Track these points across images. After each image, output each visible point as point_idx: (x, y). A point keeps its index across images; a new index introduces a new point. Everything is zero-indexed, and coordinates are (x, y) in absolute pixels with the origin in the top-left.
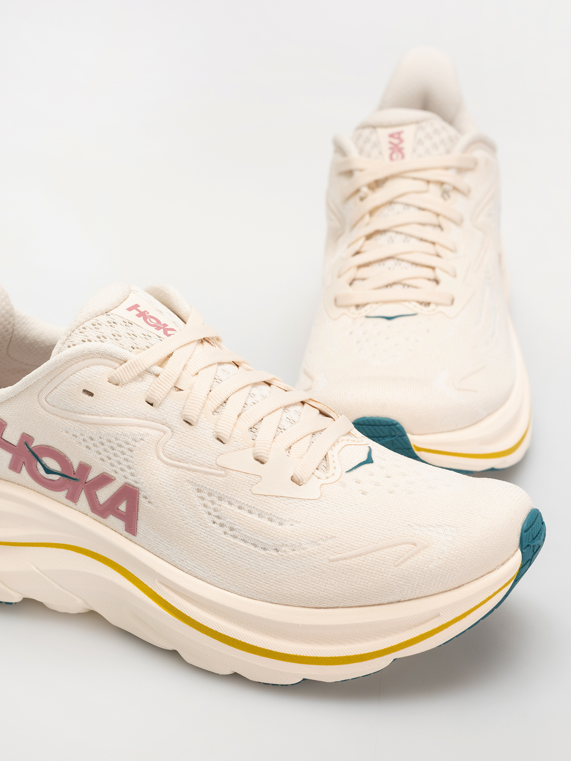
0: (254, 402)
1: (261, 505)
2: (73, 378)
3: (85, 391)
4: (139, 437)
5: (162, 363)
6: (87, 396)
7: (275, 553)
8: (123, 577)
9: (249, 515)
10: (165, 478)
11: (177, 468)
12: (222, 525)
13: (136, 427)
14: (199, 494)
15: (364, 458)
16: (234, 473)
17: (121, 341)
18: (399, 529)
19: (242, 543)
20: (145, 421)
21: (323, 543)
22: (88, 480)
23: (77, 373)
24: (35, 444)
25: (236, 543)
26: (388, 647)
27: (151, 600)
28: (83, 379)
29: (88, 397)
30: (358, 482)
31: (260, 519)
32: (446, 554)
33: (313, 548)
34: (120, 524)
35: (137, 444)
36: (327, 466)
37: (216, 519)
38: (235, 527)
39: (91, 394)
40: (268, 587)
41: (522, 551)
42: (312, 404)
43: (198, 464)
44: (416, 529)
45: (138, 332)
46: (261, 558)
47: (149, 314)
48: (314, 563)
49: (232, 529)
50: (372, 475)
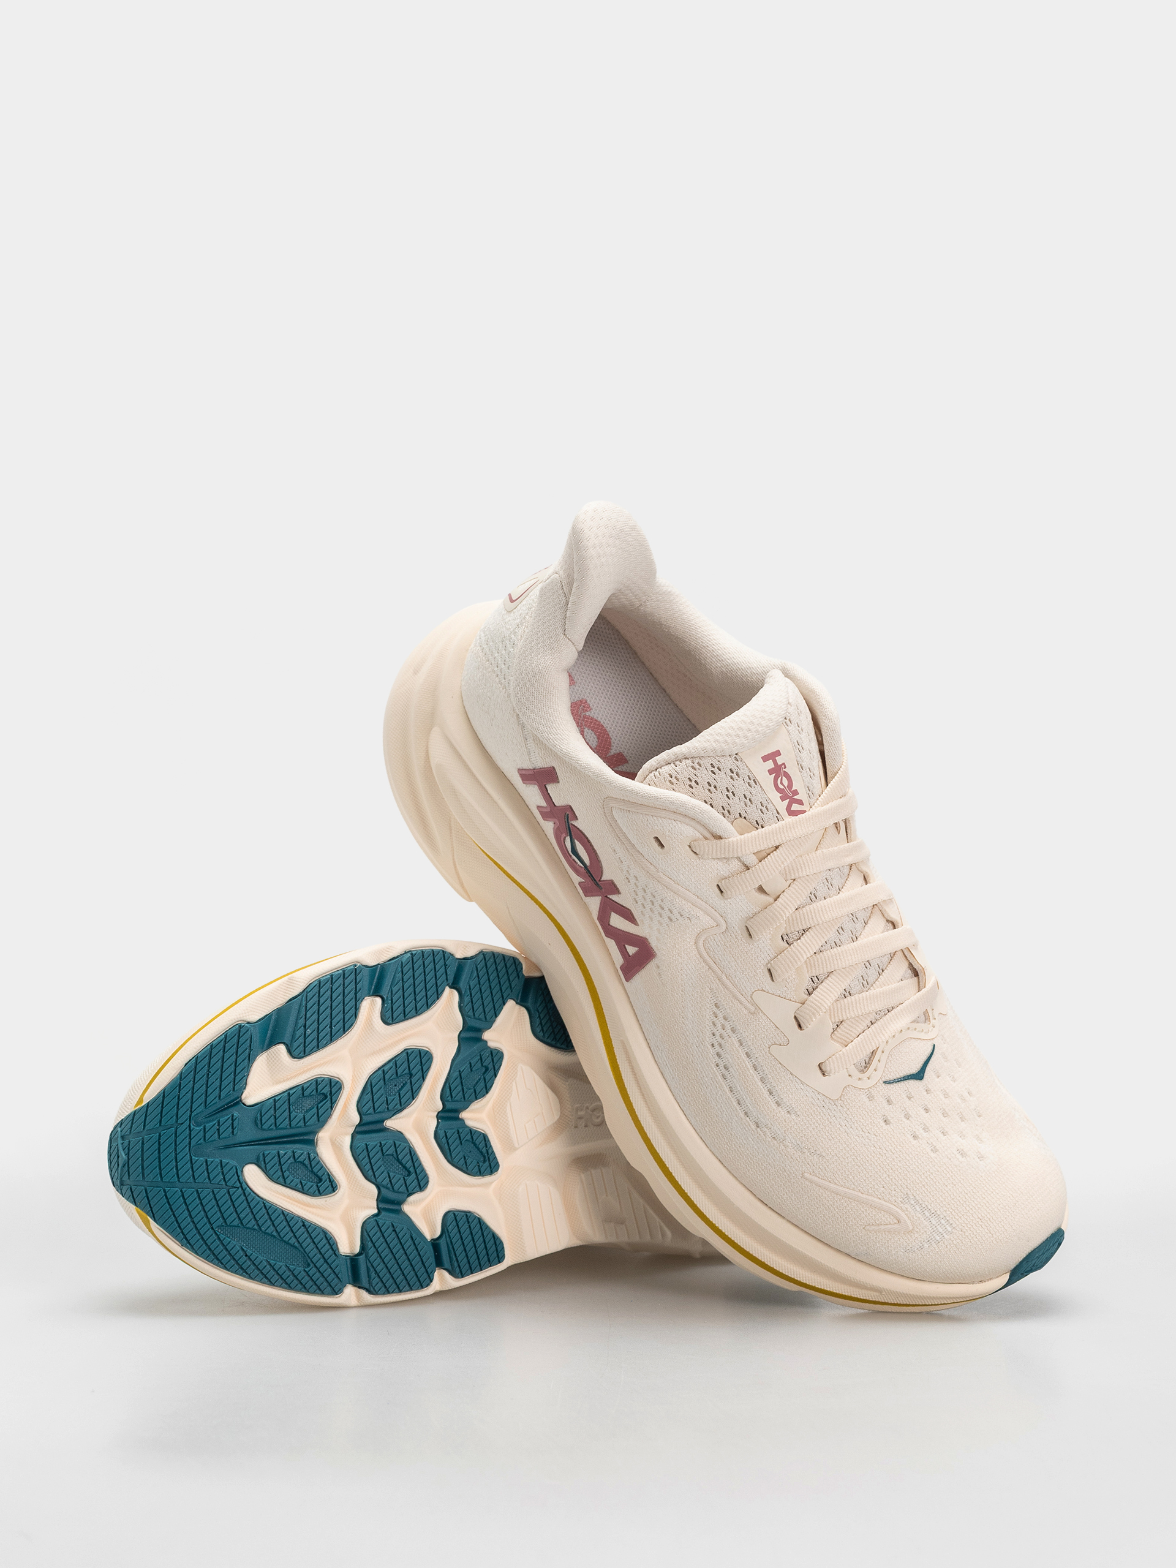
0: (838, 941)
1: (771, 1071)
2: (652, 819)
3: (657, 839)
4: (687, 915)
5: (762, 856)
6: (656, 844)
7: (754, 1127)
8: (590, 999)
9: (752, 1071)
10: (690, 967)
11: (708, 967)
12: (718, 1055)
13: (690, 905)
14: (715, 1009)
15: (915, 1069)
16: (764, 1018)
17: (731, 800)
18: (894, 1192)
19: (727, 1090)
20: (704, 903)
21: (808, 1154)
22: (610, 897)
23: (659, 819)
24: (575, 823)
25: (721, 1084)
26: (811, 1284)
27: (604, 1048)
28: (662, 829)
29: (657, 847)
30: (889, 1102)
31: (760, 1083)
32: (924, 1252)
33: (795, 1152)
34: (619, 960)
35: (681, 919)
36: (869, 1063)
37: (716, 1045)
38: (730, 1069)
39: (662, 846)
40: (727, 1148)
41: (1010, 1277)
42: (906, 954)
43: (732, 982)
44: (912, 1204)
45: (758, 797)
46: (737, 1119)
47: (785, 770)
48: (787, 1165)
49: (726, 1068)
50: (910, 1098)
